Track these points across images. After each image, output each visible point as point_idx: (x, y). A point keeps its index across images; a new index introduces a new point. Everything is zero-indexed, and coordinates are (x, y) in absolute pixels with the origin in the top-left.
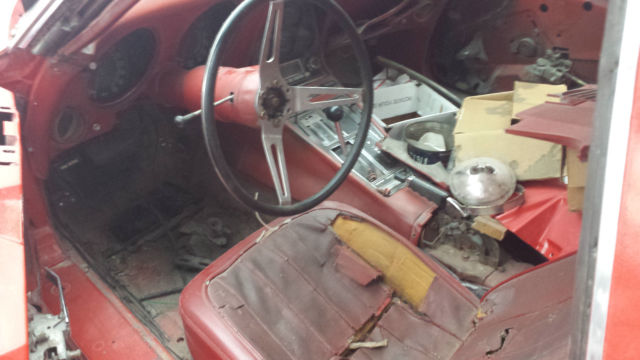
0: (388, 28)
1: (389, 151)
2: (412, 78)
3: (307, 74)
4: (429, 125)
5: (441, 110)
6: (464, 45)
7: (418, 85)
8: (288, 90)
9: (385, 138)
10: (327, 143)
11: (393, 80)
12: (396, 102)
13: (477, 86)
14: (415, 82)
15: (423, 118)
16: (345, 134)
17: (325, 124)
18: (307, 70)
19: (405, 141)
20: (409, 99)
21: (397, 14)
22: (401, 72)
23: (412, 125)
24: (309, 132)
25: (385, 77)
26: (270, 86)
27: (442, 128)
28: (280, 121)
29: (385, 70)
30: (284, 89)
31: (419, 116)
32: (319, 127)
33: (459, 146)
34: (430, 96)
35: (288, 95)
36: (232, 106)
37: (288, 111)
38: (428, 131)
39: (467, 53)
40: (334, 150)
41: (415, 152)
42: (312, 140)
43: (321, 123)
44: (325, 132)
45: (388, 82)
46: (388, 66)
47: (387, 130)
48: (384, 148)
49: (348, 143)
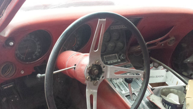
0: (156, 46)
1: (153, 101)
2: (165, 68)
3: (119, 60)
4: (172, 90)
5: (177, 84)
6: (187, 57)
7: (167, 71)
8: (104, 67)
9: (152, 94)
10: (124, 92)
11: (156, 68)
12: (156, 77)
13: (191, 75)
14: (165, 70)
15: (169, 86)
16: (133, 89)
17: (124, 83)
18: (120, 59)
19: (161, 96)
20: (163, 76)
21: (161, 41)
22: (160, 65)
23: (164, 89)
24: (116, 86)
25: (153, 66)
26: (94, 63)
27: (178, 92)
28: (97, 82)
29: (153, 63)
30: (102, 66)
31: (167, 85)
32: (121, 84)
33: (188, 104)
34: (172, 76)
35: (104, 69)
36: (74, 71)
37: (103, 77)
38: (171, 92)
39: (188, 61)
40: (126, 96)
41: (165, 103)
42: (117, 90)
43: (122, 82)
44: (123, 87)
45: (154, 68)
46: (154, 62)
47: (152, 90)
48: (151, 100)
49: (134, 94)
